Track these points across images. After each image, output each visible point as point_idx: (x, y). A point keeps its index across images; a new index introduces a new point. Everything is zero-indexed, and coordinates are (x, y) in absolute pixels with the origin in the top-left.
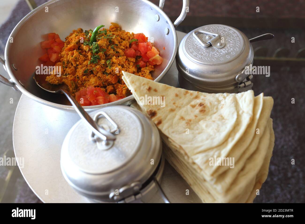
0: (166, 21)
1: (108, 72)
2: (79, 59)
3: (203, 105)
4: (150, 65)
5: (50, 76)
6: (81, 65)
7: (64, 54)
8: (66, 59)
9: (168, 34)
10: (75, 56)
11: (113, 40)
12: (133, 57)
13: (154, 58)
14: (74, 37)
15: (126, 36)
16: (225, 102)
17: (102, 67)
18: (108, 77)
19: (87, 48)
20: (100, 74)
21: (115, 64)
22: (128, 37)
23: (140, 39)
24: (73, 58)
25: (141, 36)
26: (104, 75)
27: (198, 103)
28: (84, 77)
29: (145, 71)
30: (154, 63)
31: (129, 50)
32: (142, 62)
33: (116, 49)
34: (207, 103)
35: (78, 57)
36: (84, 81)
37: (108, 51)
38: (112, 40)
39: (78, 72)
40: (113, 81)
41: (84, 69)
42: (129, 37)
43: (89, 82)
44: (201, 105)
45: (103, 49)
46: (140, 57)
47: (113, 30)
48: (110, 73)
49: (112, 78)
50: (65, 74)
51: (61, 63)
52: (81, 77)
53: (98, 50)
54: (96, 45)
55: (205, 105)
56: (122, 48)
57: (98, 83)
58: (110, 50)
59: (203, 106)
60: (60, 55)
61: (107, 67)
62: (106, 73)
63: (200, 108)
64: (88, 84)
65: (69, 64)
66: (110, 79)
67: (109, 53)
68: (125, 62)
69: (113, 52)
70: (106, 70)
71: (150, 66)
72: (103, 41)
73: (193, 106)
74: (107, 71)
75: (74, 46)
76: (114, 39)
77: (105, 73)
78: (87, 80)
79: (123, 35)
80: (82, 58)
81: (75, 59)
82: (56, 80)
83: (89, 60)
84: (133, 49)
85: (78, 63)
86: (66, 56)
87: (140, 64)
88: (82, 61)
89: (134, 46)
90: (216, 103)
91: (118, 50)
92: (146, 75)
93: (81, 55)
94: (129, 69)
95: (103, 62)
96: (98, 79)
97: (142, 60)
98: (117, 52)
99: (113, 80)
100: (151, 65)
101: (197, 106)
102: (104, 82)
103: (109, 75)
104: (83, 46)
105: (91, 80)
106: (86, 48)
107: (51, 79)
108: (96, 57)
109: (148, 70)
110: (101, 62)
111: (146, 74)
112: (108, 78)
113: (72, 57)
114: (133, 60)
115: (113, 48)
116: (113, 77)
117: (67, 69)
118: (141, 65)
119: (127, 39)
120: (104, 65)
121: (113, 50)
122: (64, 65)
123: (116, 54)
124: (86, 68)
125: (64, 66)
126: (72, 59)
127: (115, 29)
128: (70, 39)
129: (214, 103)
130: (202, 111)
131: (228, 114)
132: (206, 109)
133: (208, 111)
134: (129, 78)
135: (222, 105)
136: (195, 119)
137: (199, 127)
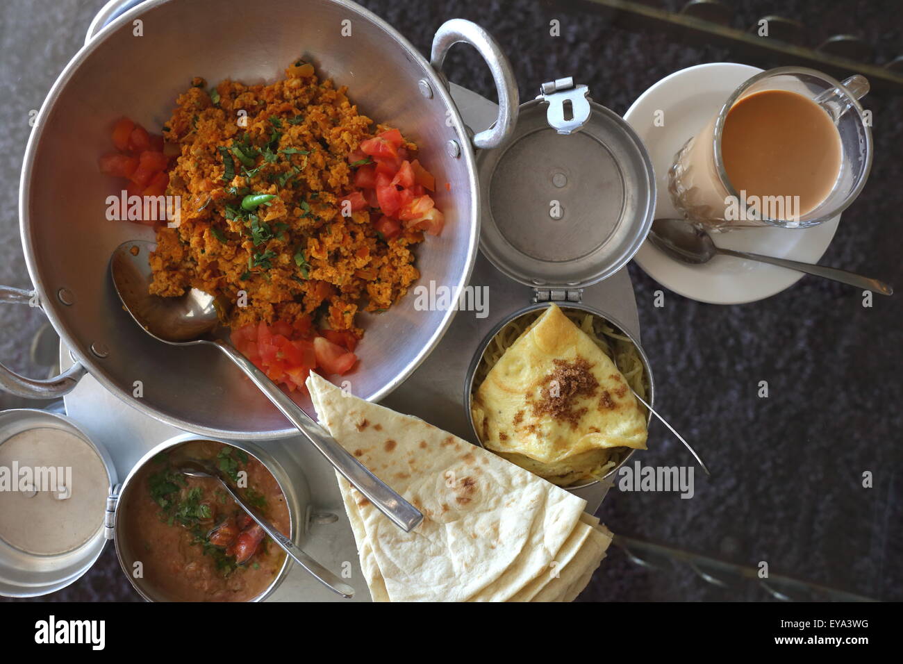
3: (472, 484)
12: (365, 210)
16: (521, 496)
17: (285, 270)
18: (304, 288)
19: (236, 229)
27: (462, 476)
29: (399, 253)
30: (420, 227)
32: (388, 224)
34: (482, 484)
41: (238, 270)
44: (467, 482)
49: (314, 290)
55: (475, 485)
57: (281, 299)
59: (471, 486)
63: (462, 491)
66: (309, 293)
71: (411, 230)
72: (277, 212)
80: (228, 250)
83: (249, 257)
84: (361, 195)
87: (384, 230)
90: (501, 489)
93: (225, 247)
95: (285, 258)
96: (280, 288)
98: (319, 219)
101: (459, 482)
105: (261, 289)
110: (280, 259)
111: (400, 260)
112: (305, 291)
114: (364, 219)
116: (316, 286)
118: (386, 234)
120: (288, 264)
121: (306, 219)
123: (315, 224)
129: (495, 490)
130: (463, 499)
131: (509, 534)
132: (474, 497)
133: (475, 502)
134: (322, 391)
135: (511, 499)
136: (442, 514)
137: (441, 535)
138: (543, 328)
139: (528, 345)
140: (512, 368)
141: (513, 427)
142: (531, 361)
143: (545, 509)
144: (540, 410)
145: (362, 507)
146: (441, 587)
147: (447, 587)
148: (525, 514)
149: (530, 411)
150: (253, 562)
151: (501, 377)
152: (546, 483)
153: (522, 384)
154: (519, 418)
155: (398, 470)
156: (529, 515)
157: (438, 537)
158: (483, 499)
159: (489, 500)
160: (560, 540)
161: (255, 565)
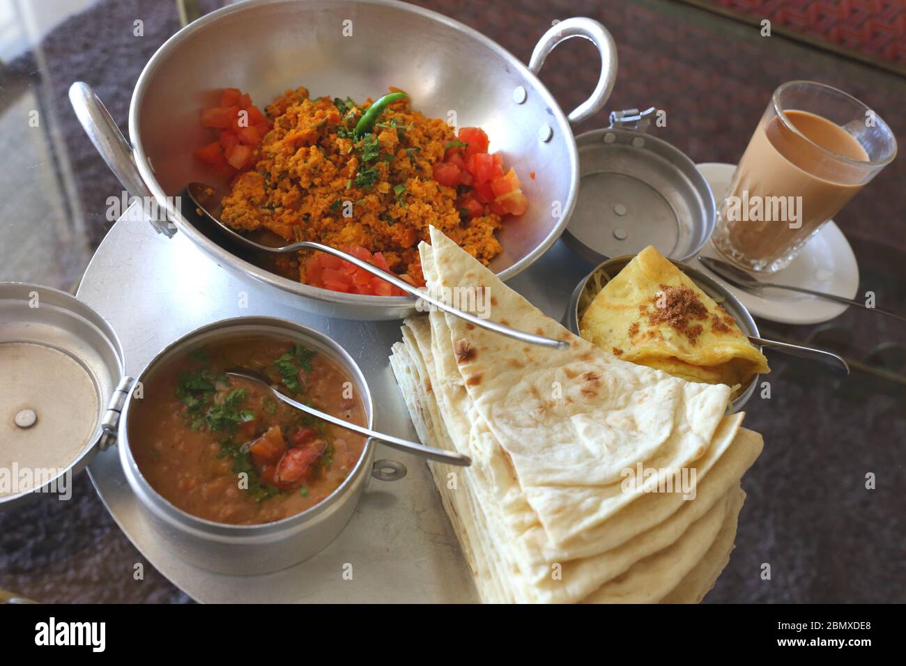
0: (545, 108)
1: (395, 217)
2: (324, 170)
3: (596, 378)
4: (493, 213)
5: (235, 208)
6: (324, 188)
7: (277, 152)
8: (280, 166)
9: (548, 141)
10: (315, 162)
11: (409, 136)
12: (453, 187)
13: (508, 195)
14: (305, 110)
15: (435, 129)
16: (654, 391)
17: (380, 202)
18: (393, 229)
19: (346, 145)
20: (373, 218)
21: (414, 196)
22: (441, 132)
23: (474, 144)
24: (308, 165)
25: (477, 134)
26: (383, 222)
27: (584, 372)
28: (327, 221)
29: (484, 225)
30: (504, 209)
31: (446, 167)
32: (474, 202)
33: (416, 158)
34: (607, 379)
35: (323, 164)
36: (322, 231)
37: (398, 162)
38: (406, 134)
39: (309, 204)
40: (406, 240)
41: (330, 198)
42: (443, 132)
43: (337, 235)
44: (590, 377)
45: (386, 153)
46: (469, 188)
47: (395, 106)
48: (398, 220)
49: (404, 232)
50: (267, 205)
51: (258, 174)
52: (317, 219)
53: (377, 154)
54: (375, 143)
55: (600, 380)
56: (430, 158)
57: (364, 242)
58: (401, 160)
59: (595, 380)
60: (256, 152)
61: (395, 202)
62: (389, 218)
63: (586, 384)
64: (336, 240)
65: (285, 181)
66: (397, 235)
67: (400, 166)
68: (437, 196)
69: (409, 166)
70: (388, 210)
71: (493, 215)
72: (392, 134)
73: (571, 375)
74: (391, 213)
75: (310, 135)
76: (409, 133)
77: (384, 217)
78: (333, 229)
79: (427, 126)
80: (331, 169)
81: (312, 170)
82: (252, 217)
83: (348, 178)
84: (456, 166)
85: (317, 181)
86: (282, 157)
87: (470, 206)
88: (328, 177)
89: (455, 157)
90: (629, 386)
91: (422, 163)
92: (485, 238)
93: (329, 163)
94: (447, 215)
95: (385, 187)
96: (364, 230)
97: (473, 197)
98: (419, 168)
99: (407, 238)
100: (497, 214)
101: (581, 376)
102: (377, 240)
103: (396, 224)
104: (335, 140)
105: (344, 229)
106: (344, 144)
107: (239, 216)
108: (373, 173)
109: (490, 224)
110: (379, 187)
111: (484, 233)
112: (393, 232)
113: (305, 162)
114: (452, 193)
115: (411, 157)
116: (406, 230)
117: (277, 193)
118: (472, 210)
119: (438, 137)
120: (385, 194)
121: (409, 162)
122: (267, 181)
123: (414, 171)
124: (337, 196)
125: (268, 183)
126: (303, 170)
127: (401, 106)
128: (290, 114)
129: (624, 385)
130: (588, 392)
131: (651, 422)
132: (600, 391)
133: (602, 397)
134: (440, 246)
135: (643, 395)
136: (566, 405)
137: (568, 426)
138: (646, 255)
139: (633, 271)
140: (619, 292)
141: (628, 340)
142: (638, 284)
143: (684, 404)
144: (656, 319)
145: (471, 386)
146: (582, 465)
147: (588, 465)
148: (664, 404)
149: (646, 322)
150: (300, 487)
151: (607, 300)
152: (679, 380)
153: (632, 301)
154: (634, 330)
155: (511, 356)
156: (670, 404)
157: (564, 427)
158: (611, 396)
159: (618, 397)
160: (713, 422)
161: (303, 491)
